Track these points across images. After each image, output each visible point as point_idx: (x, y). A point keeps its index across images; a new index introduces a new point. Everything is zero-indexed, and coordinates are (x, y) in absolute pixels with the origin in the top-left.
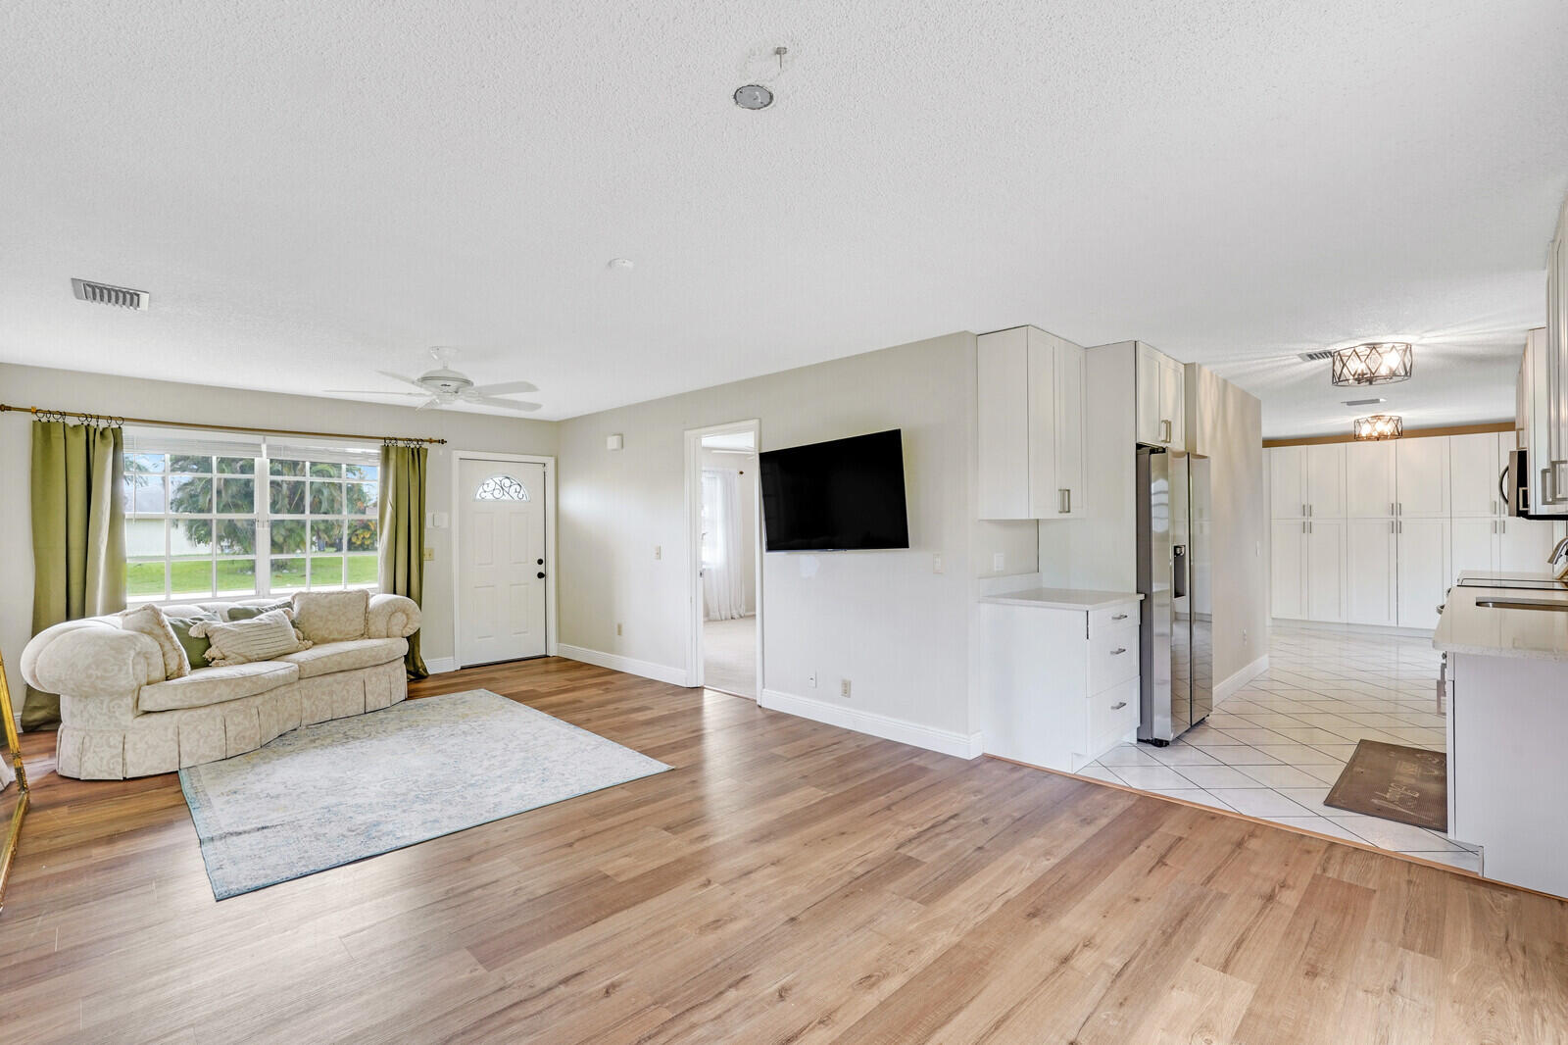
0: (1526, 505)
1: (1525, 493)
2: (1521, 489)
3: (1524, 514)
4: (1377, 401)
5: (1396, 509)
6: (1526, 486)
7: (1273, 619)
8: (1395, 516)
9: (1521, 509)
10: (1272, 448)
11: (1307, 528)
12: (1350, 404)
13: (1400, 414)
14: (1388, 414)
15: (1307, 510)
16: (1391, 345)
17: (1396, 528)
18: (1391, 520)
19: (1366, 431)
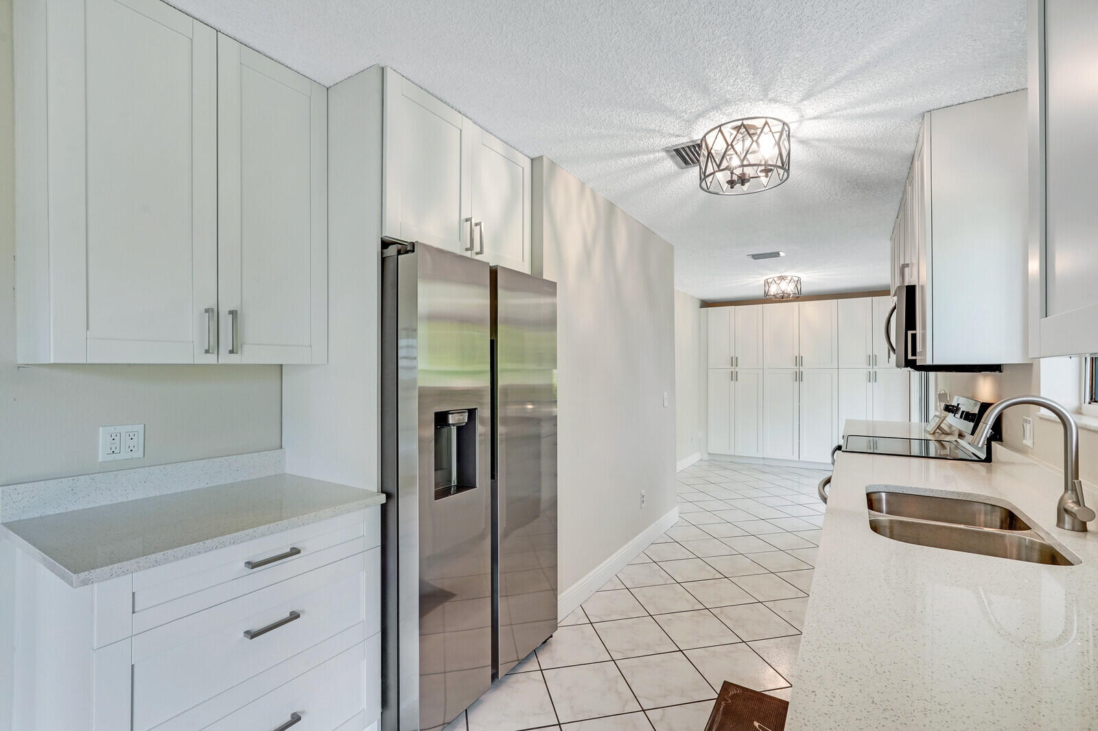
0: (914, 353)
1: (914, 336)
2: (910, 333)
3: (911, 364)
4: (776, 255)
5: (799, 361)
6: (915, 329)
7: (709, 454)
8: (798, 367)
9: (910, 357)
10: (709, 308)
11: (734, 377)
12: (756, 257)
13: (799, 275)
14: (789, 274)
15: (734, 361)
16: (763, 121)
17: (799, 377)
18: (795, 370)
19: (773, 290)
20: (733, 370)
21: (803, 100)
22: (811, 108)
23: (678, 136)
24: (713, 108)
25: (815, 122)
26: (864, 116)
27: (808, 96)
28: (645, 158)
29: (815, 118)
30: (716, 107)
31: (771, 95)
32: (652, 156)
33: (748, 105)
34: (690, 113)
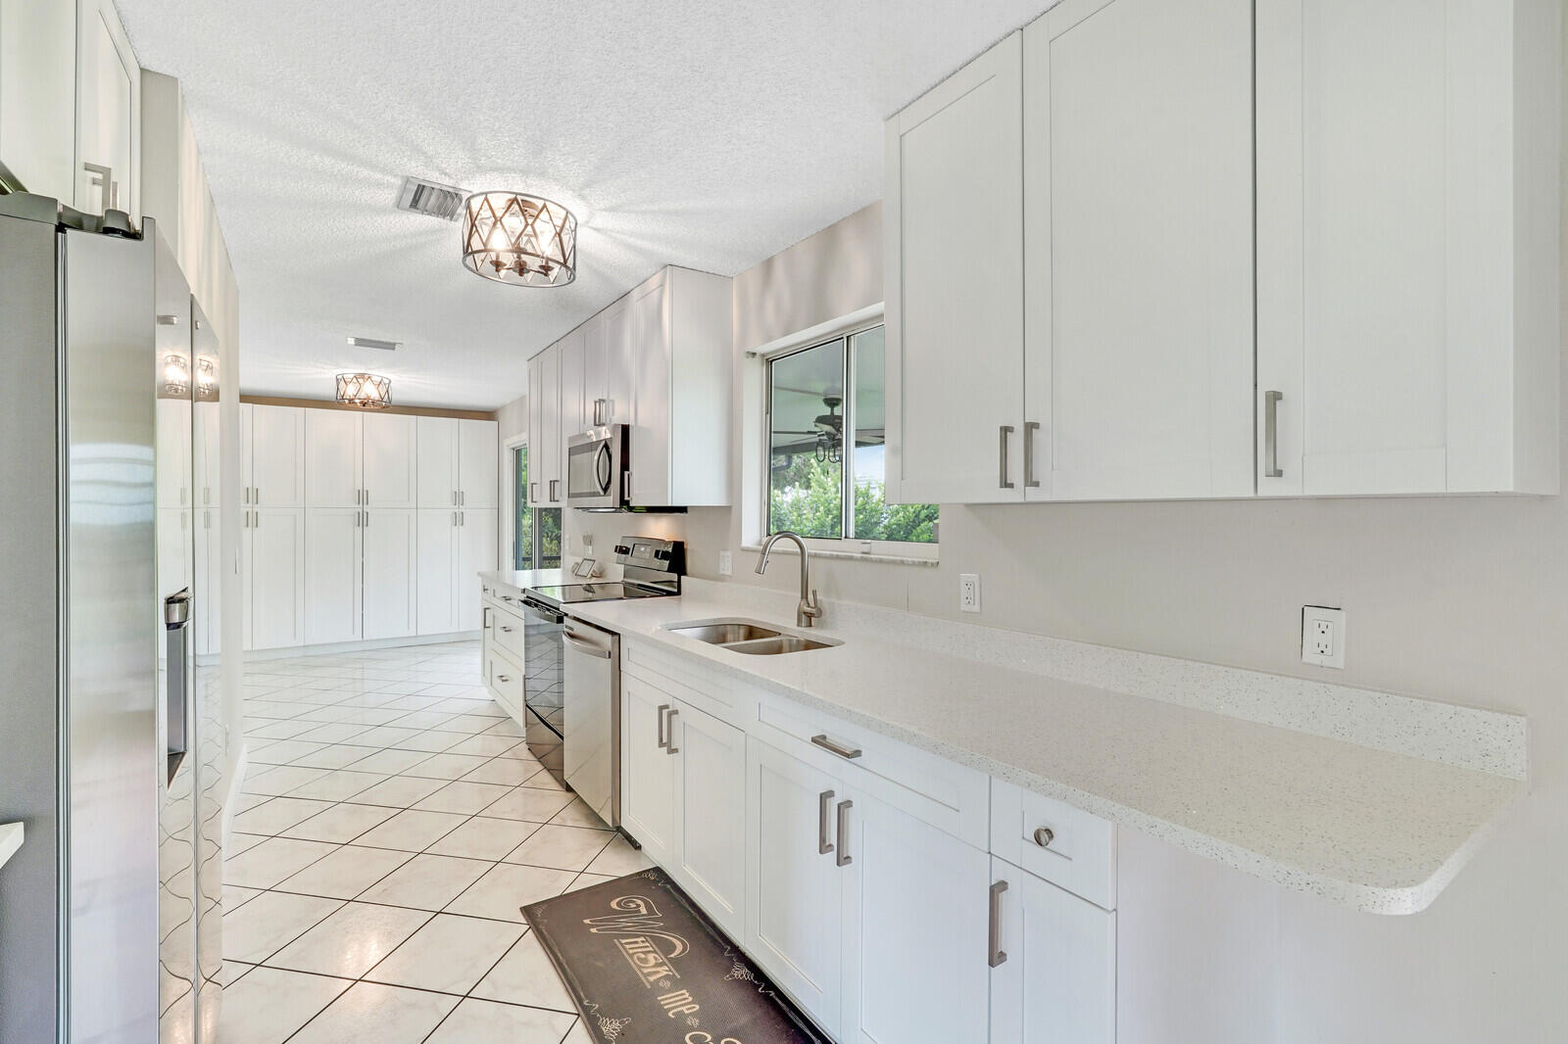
4: (393, 346)
5: (362, 497)
8: (360, 505)
11: (251, 520)
12: (360, 342)
15: (252, 495)
17: (362, 520)
18: (357, 510)
19: (350, 391)
20: (250, 510)
21: (605, 210)
22: (602, 220)
23: (446, 174)
24: (521, 171)
25: (592, 231)
26: (629, 247)
27: (612, 209)
28: (365, 173)
29: (595, 229)
30: (525, 172)
31: (586, 192)
32: (379, 176)
33: (557, 188)
34: (493, 162)
